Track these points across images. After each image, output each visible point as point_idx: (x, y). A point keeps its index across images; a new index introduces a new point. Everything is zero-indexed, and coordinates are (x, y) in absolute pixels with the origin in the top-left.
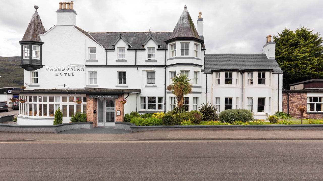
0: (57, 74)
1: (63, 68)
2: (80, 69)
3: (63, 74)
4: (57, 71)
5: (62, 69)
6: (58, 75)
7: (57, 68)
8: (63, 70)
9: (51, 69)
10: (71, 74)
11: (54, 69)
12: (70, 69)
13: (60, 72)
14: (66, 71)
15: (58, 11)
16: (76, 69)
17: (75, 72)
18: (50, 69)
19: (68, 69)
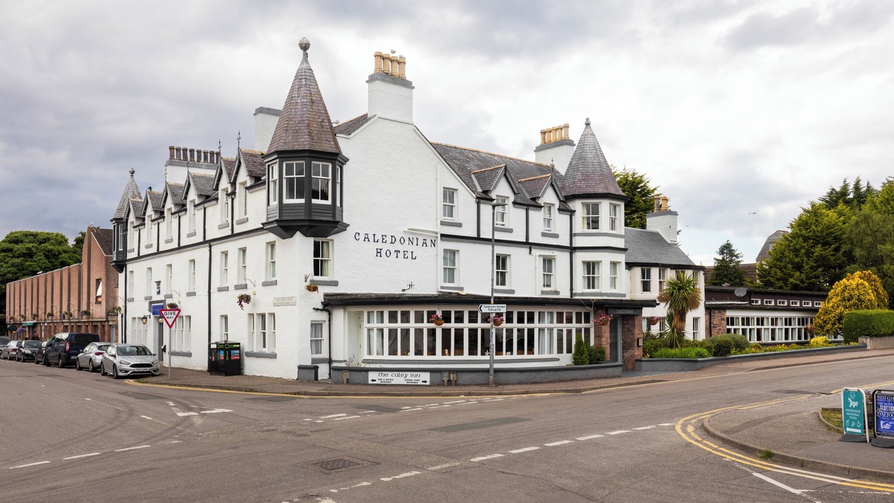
0: (379, 252)
1: (392, 236)
2: (429, 242)
3: (393, 252)
4: (380, 245)
5: (389, 239)
6: (381, 256)
7: (378, 237)
8: (392, 243)
9: (366, 238)
10: (409, 255)
11: (371, 238)
12: (407, 240)
13: (385, 247)
14: (397, 246)
15: (372, 79)
16: (420, 242)
17: (419, 251)
18: (362, 237)
19: (402, 241)
